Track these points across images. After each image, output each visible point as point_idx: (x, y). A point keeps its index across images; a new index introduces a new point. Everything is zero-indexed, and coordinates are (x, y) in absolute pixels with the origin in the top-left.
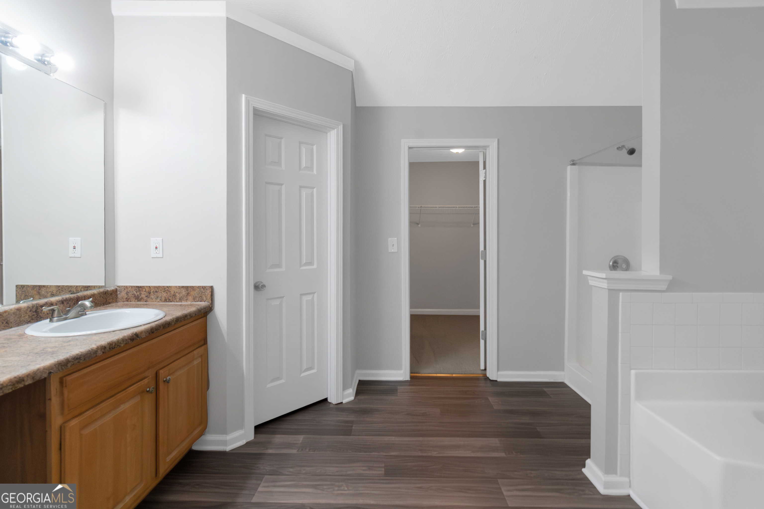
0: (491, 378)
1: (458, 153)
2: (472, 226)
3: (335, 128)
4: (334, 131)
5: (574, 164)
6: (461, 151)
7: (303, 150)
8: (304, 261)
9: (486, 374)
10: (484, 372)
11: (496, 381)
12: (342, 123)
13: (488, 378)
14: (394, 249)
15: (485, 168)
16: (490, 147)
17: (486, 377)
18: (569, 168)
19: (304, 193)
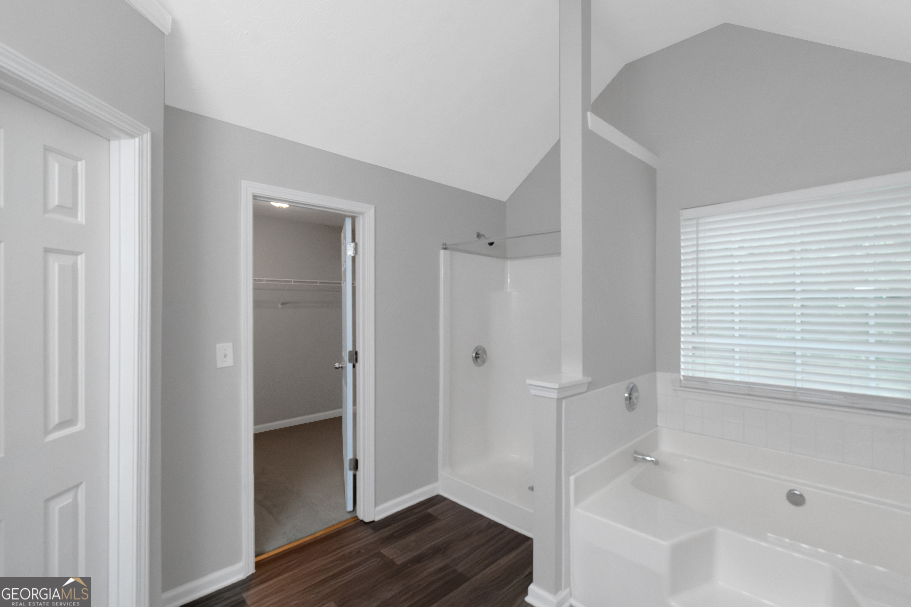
0: (367, 520)
1: (282, 207)
2: (280, 306)
3: (137, 137)
4: (132, 141)
5: (445, 249)
6: (285, 206)
7: (55, 168)
8: (55, 418)
9: (357, 517)
10: (352, 515)
11: (373, 522)
12: (149, 129)
13: (362, 521)
14: (229, 362)
15: (354, 240)
16: (366, 214)
17: (358, 521)
18: (442, 252)
19: (56, 265)
